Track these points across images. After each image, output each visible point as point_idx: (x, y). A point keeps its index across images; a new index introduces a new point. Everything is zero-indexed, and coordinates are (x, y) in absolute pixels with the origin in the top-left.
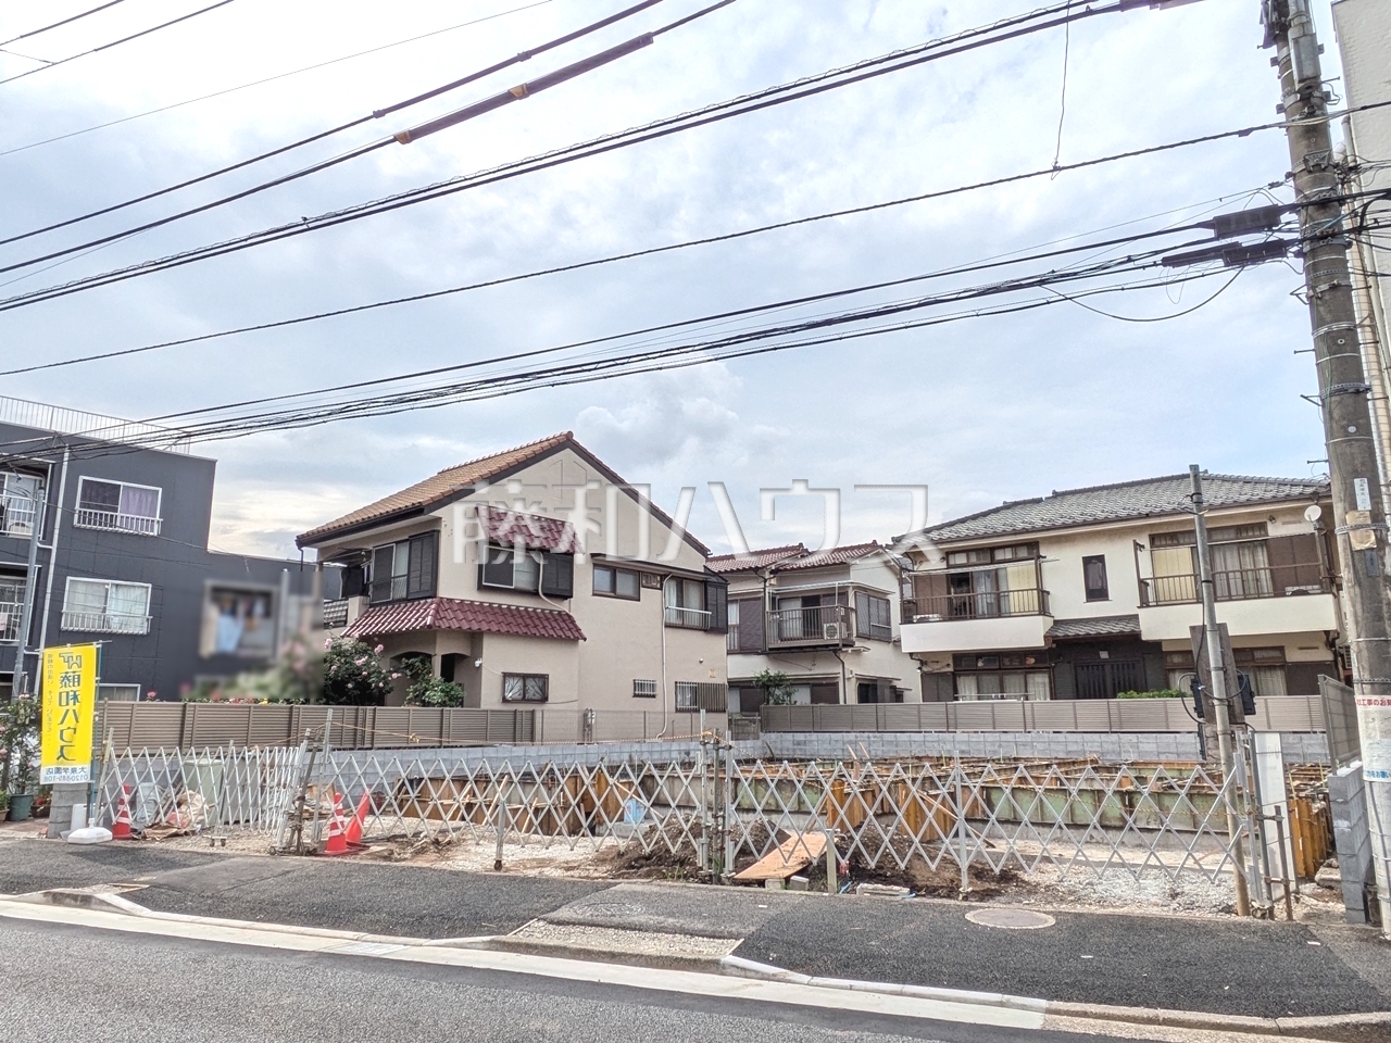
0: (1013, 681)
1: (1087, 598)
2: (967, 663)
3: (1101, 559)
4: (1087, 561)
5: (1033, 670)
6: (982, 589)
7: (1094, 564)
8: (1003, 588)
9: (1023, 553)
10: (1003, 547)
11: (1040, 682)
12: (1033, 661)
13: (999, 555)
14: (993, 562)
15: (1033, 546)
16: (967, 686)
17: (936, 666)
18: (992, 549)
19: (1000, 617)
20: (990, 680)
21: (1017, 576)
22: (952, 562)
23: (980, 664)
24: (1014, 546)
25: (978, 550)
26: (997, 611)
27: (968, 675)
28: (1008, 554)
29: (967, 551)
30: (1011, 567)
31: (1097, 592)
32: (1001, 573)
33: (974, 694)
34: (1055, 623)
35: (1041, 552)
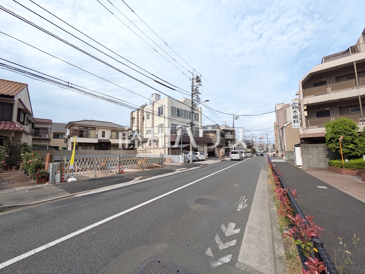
0: (88, 147)
2: (81, 144)
3: (104, 132)
4: (102, 132)
5: (92, 146)
6: (85, 133)
8: (89, 133)
11: (93, 148)
12: (92, 144)
13: (89, 128)
14: (88, 129)
16: (80, 148)
18: (88, 127)
19: (88, 138)
20: (84, 147)
22: (80, 128)
23: (83, 144)
24: (92, 128)
25: (85, 127)
27: (81, 146)
29: (83, 127)
30: (91, 131)
31: (103, 136)
32: (89, 131)
34: (98, 140)
35: (96, 129)
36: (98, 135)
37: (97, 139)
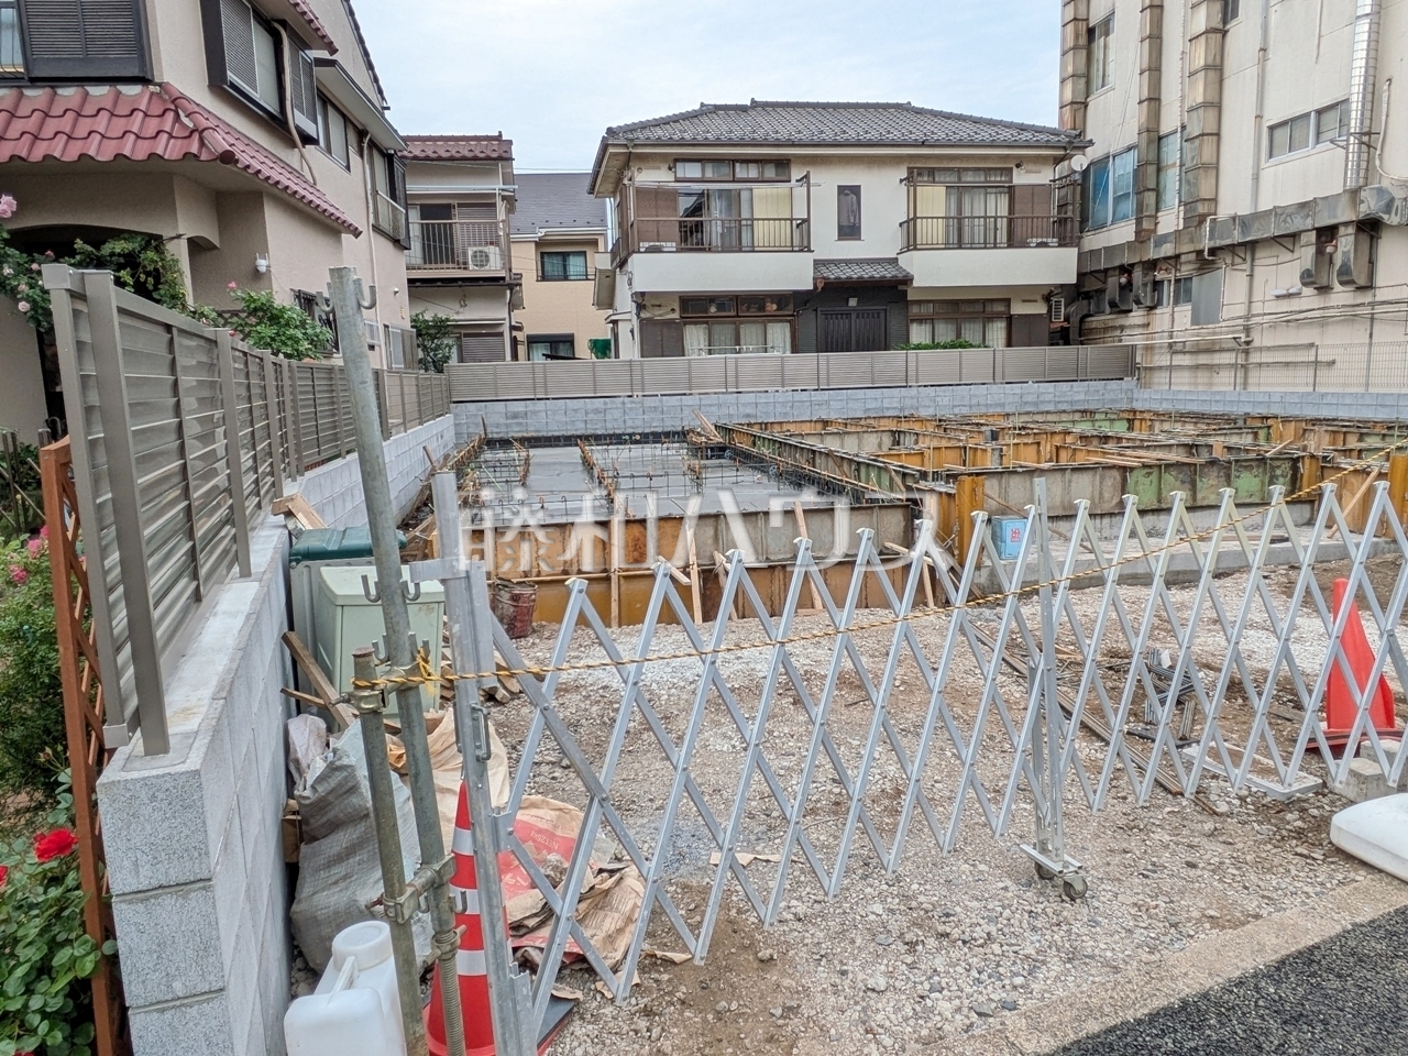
0: (749, 332)
1: (839, 235)
2: (696, 306)
3: (856, 190)
4: (841, 189)
5: (775, 318)
6: (716, 214)
7: (849, 194)
8: (745, 214)
9: (770, 172)
10: (746, 161)
11: (779, 333)
12: (775, 307)
13: (741, 171)
14: (734, 179)
15: (783, 164)
16: (695, 336)
17: (657, 312)
18: (733, 161)
19: (740, 251)
20: (724, 331)
21: (766, 201)
22: (680, 175)
23: (713, 309)
24: (761, 161)
25: (717, 160)
26: (735, 242)
27: (695, 323)
28: (753, 172)
29: (703, 160)
30: (760, 190)
31: (849, 230)
32: (745, 195)
33: (703, 344)
34: (817, 263)
35: (796, 173)
36: (806, 221)
37: (808, 258)
